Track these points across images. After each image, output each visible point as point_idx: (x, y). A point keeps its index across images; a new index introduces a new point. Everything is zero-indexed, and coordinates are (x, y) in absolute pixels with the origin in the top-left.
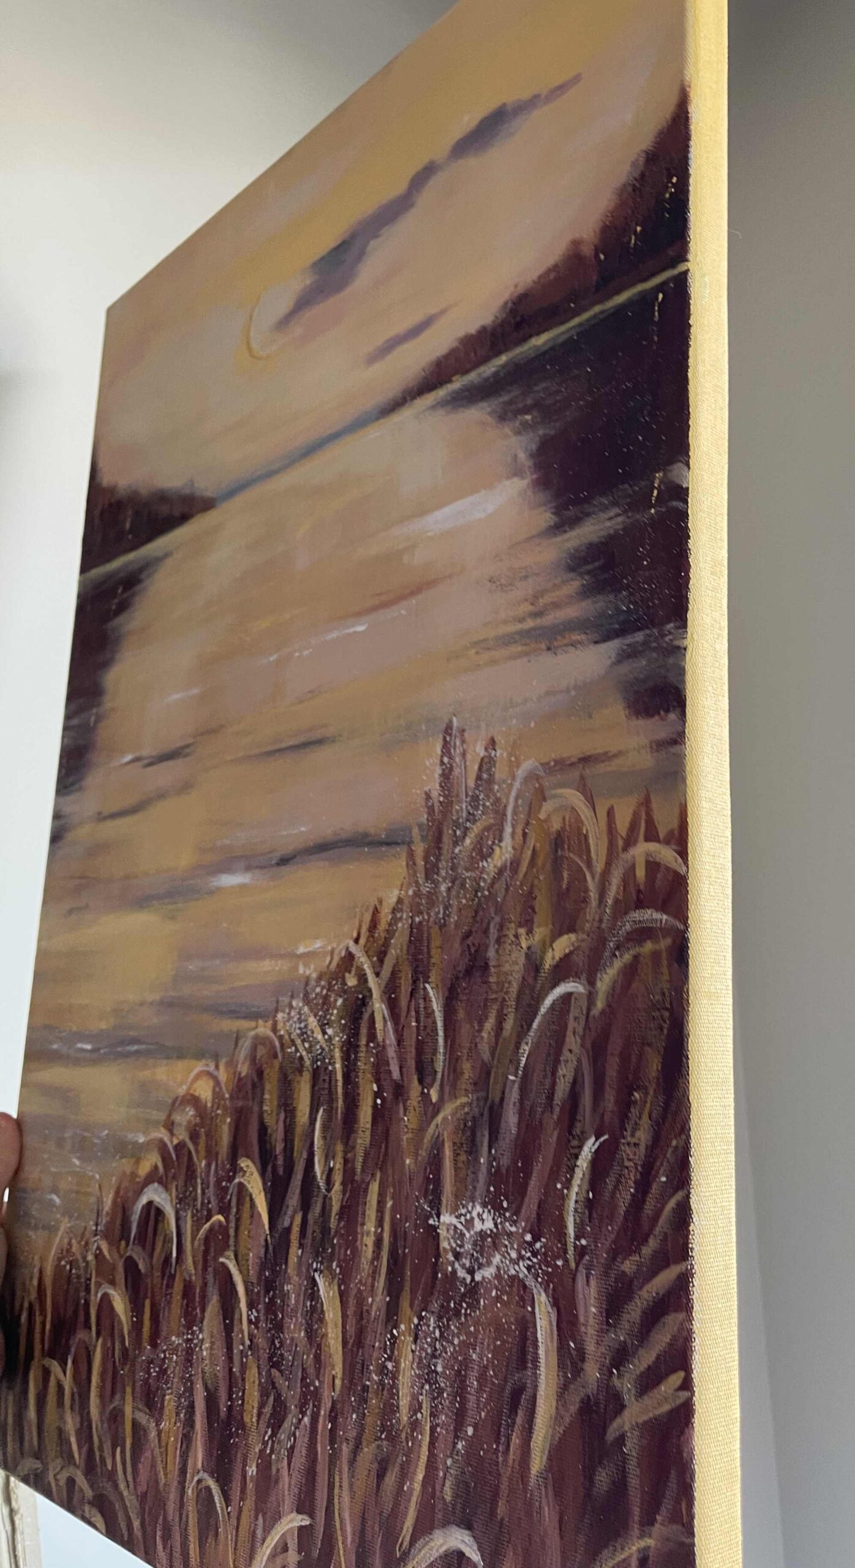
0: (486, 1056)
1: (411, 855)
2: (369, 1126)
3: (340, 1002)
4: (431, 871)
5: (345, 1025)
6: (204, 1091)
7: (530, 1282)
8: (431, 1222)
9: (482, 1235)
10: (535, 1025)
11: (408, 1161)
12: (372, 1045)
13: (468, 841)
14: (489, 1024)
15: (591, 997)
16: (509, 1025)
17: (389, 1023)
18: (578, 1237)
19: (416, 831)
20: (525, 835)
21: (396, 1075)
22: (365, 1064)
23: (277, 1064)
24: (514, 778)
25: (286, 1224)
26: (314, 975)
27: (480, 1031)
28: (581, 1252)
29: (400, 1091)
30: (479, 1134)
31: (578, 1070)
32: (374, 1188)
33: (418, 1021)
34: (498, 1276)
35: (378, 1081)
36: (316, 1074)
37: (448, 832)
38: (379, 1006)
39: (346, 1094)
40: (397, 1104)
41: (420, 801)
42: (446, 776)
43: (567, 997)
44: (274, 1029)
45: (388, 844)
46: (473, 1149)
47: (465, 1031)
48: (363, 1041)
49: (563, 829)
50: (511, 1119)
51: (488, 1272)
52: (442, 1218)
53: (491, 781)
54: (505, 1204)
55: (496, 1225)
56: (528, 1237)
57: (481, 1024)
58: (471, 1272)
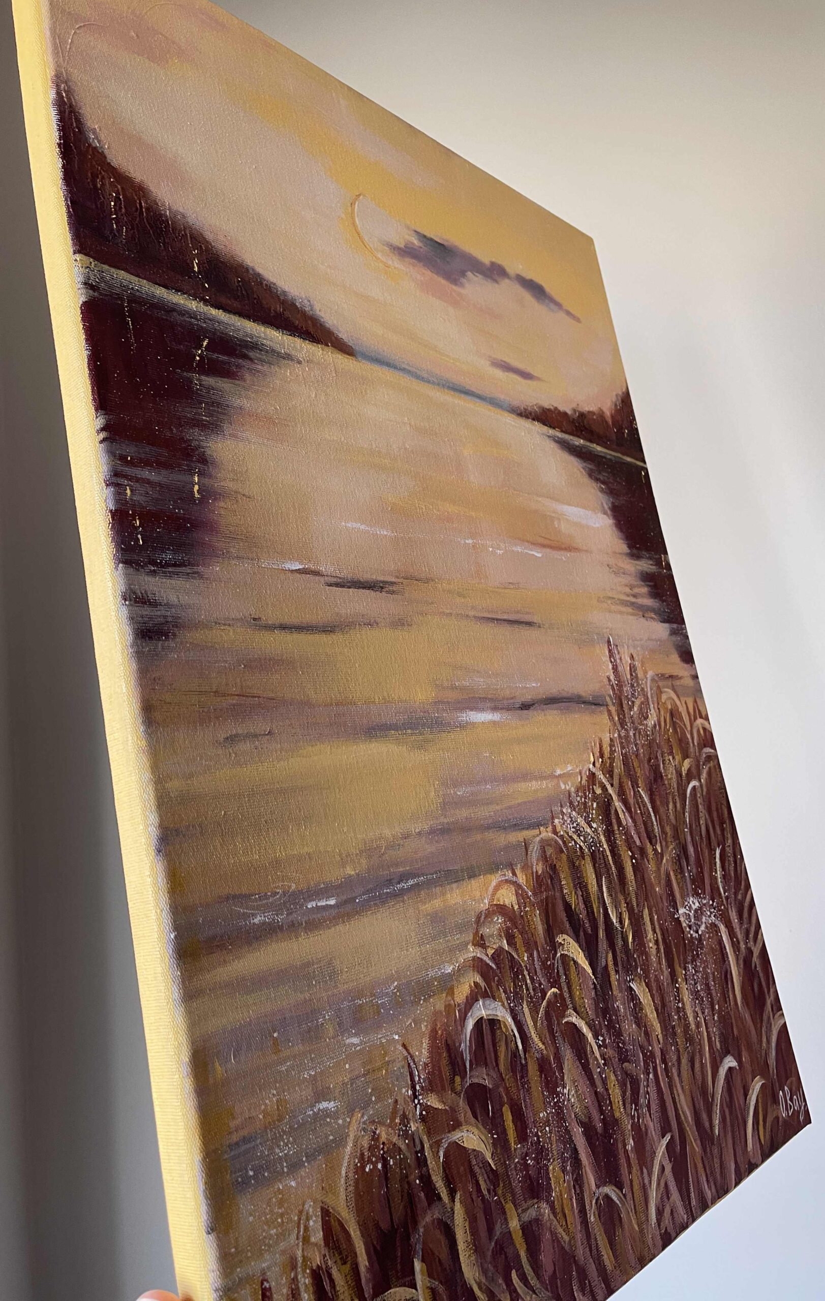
0: (674, 821)
1: (609, 712)
2: (633, 878)
3: (595, 805)
4: (622, 723)
5: (602, 819)
6: (508, 897)
7: (717, 922)
8: (676, 916)
9: (696, 911)
10: (687, 803)
11: (657, 889)
12: (621, 828)
13: (636, 709)
14: (671, 806)
15: (701, 786)
16: (678, 805)
17: (626, 814)
18: (725, 894)
19: (608, 699)
20: (659, 709)
21: (638, 843)
22: (620, 841)
23: (564, 857)
24: (647, 678)
25: (603, 964)
26: (573, 789)
27: (668, 810)
28: (727, 898)
29: (642, 851)
30: (682, 862)
31: (706, 819)
32: (646, 912)
33: (640, 810)
34: (707, 927)
35: (630, 849)
36: (593, 855)
37: (625, 702)
38: (618, 804)
39: (615, 863)
40: (643, 859)
41: (606, 681)
42: (615, 669)
43: (694, 788)
44: (555, 832)
45: (595, 705)
46: (682, 872)
47: (662, 810)
48: (616, 828)
49: (672, 709)
50: (691, 849)
51: (703, 928)
52: (680, 912)
53: (637, 677)
54: (700, 892)
55: (699, 903)
56: (711, 902)
57: (668, 806)
58: (697, 932)
